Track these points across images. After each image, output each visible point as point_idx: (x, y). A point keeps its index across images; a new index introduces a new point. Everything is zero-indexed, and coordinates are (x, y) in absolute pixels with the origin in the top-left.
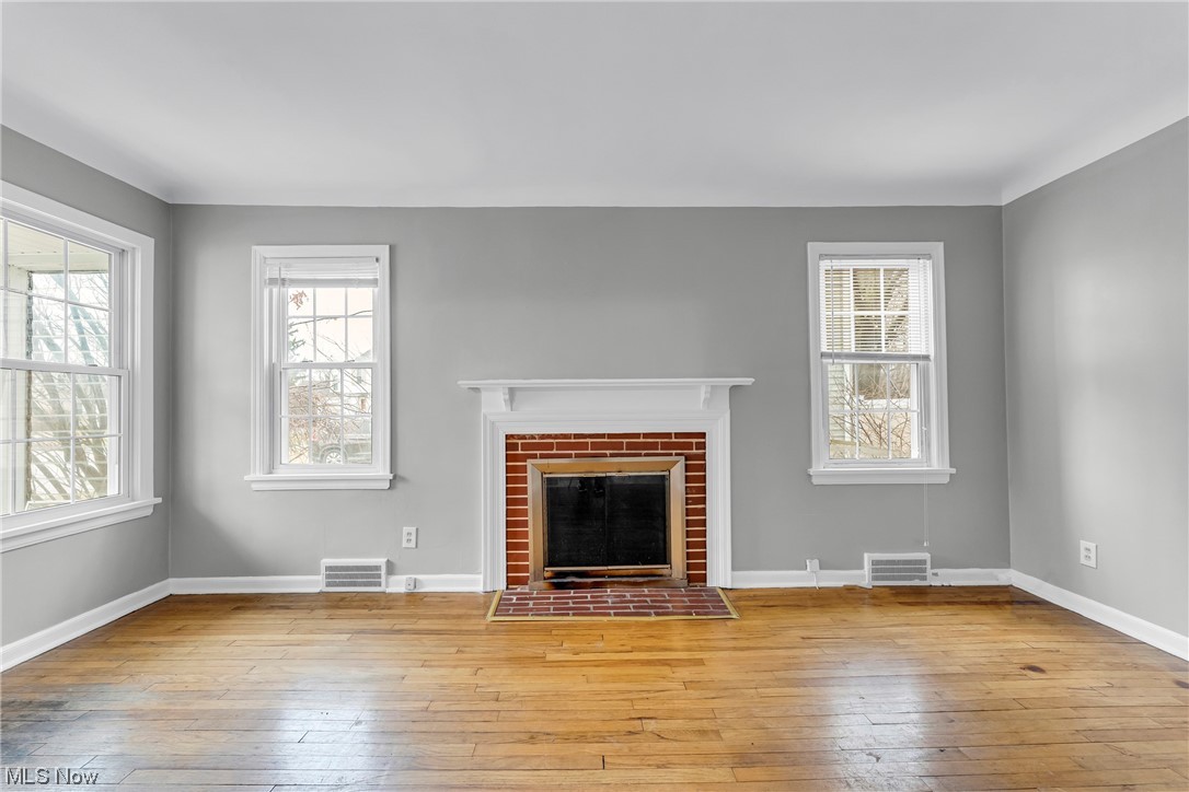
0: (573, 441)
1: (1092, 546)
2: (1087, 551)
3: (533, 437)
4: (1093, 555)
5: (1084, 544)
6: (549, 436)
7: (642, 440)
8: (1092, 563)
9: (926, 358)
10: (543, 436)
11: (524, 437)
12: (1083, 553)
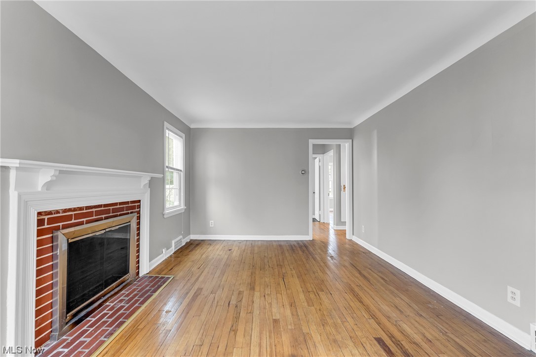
0: (85, 211)
1: (213, 222)
2: (212, 223)
3: (58, 212)
4: (213, 224)
5: (211, 222)
6: (70, 210)
7: (118, 206)
8: (213, 226)
9: (181, 171)
10: (65, 211)
11: (50, 213)
12: (211, 224)
